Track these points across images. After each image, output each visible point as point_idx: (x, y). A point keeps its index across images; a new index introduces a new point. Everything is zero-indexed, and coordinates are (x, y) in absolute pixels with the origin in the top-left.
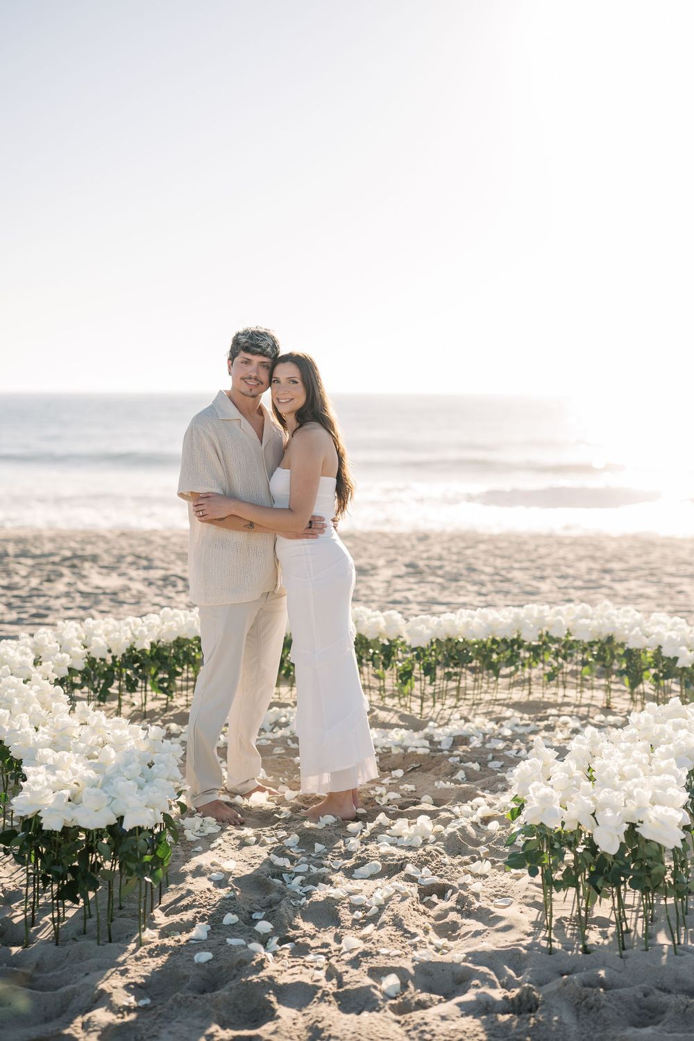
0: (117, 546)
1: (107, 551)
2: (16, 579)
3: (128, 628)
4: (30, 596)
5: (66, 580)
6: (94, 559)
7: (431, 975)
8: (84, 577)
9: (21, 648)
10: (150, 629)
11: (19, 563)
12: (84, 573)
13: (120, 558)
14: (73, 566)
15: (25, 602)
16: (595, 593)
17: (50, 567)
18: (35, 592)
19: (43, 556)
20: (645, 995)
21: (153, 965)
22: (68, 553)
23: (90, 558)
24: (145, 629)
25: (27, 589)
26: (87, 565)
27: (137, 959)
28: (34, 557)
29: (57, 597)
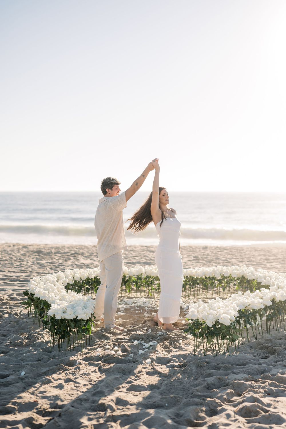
0: (91, 250)
1: (88, 252)
2: (54, 260)
3: (87, 272)
4: (59, 266)
5: (71, 261)
6: (82, 254)
7: (161, 360)
8: (78, 260)
9: (53, 276)
10: (94, 272)
11: (56, 255)
12: (78, 259)
13: (92, 254)
14: (75, 256)
15: (57, 267)
16: (258, 267)
17: (67, 257)
18: (61, 265)
19: (64, 253)
20: (217, 365)
21: (85, 356)
22: (73, 252)
23: (81, 254)
24: (92, 272)
25: (58, 264)
26: (79, 256)
27: (80, 355)
28: (61, 253)
29: (68, 266)
